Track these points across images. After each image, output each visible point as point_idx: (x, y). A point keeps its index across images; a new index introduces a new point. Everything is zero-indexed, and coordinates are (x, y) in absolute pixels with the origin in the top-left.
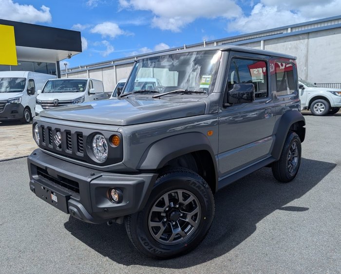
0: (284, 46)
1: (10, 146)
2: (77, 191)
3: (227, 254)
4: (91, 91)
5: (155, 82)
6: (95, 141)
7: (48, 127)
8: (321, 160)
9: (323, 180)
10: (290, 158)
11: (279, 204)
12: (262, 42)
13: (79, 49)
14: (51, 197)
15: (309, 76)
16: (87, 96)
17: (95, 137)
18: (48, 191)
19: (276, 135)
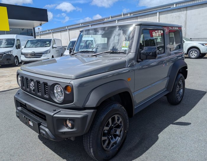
0: (171, 15)
1: (6, 81)
2: (45, 120)
3: (141, 157)
4: (54, 46)
5: (93, 40)
6: (55, 89)
7: (26, 78)
8: (196, 89)
9: (199, 103)
10: (178, 90)
11: (172, 121)
12: (158, 13)
13: (46, 20)
14: (29, 123)
15: (187, 34)
16: (51, 49)
17: (55, 87)
18: (27, 119)
19: (169, 76)
